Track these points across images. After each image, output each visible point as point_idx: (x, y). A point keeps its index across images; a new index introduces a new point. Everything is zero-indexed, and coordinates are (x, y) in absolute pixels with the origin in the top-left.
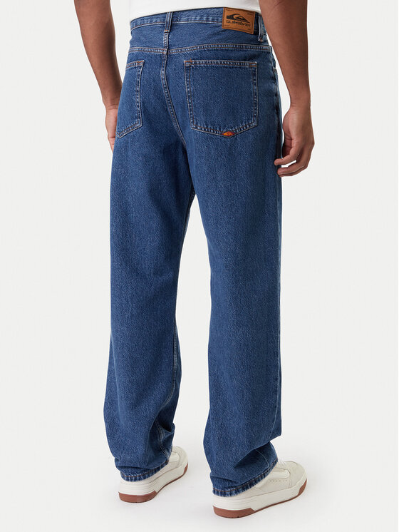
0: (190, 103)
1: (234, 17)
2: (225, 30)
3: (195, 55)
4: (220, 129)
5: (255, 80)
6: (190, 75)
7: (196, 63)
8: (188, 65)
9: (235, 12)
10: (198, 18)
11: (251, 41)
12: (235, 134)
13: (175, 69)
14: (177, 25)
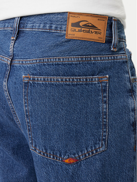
0: (28, 123)
1: (81, 24)
2: (69, 41)
3: (35, 69)
4: (60, 155)
5: (105, 97)
6: (28, 93)
7: (34, 79)
8: (26, 80)
9: (82, 18)
10: (42, 25)
11: (102, 51)
12: (78, 161)
13: (15, 83)
14: (23, 32)
